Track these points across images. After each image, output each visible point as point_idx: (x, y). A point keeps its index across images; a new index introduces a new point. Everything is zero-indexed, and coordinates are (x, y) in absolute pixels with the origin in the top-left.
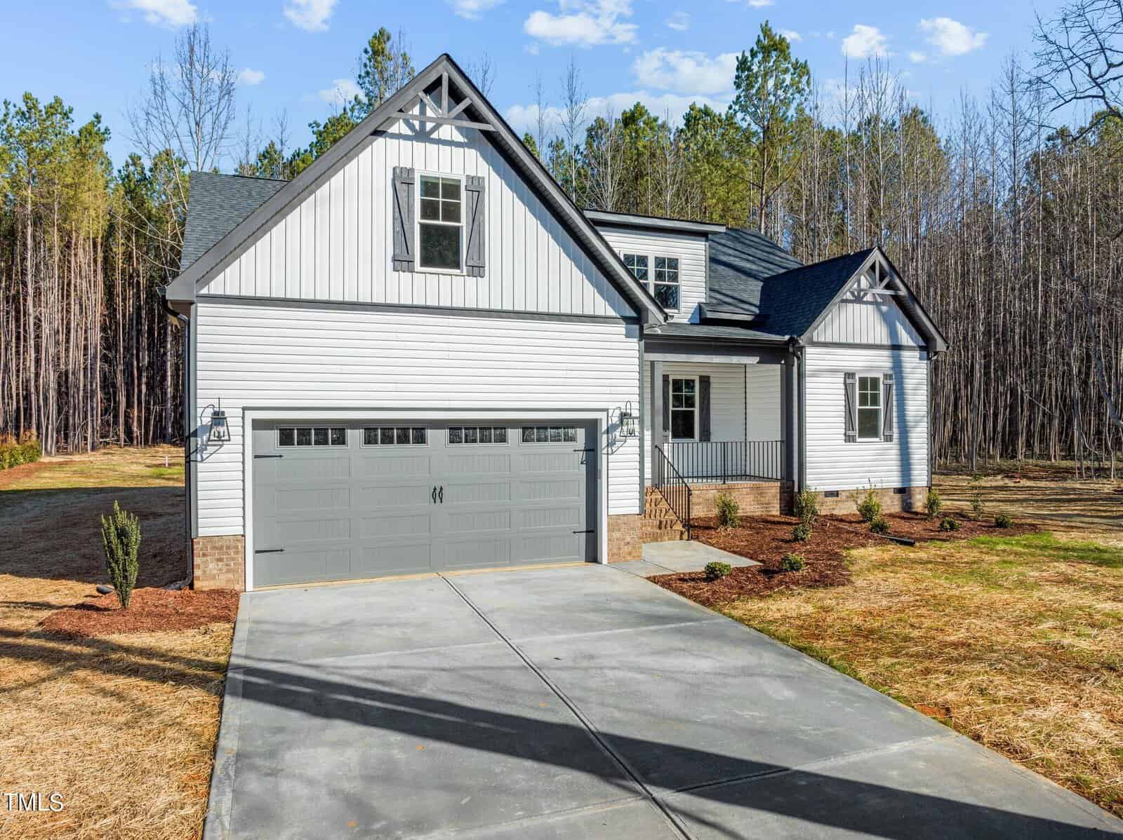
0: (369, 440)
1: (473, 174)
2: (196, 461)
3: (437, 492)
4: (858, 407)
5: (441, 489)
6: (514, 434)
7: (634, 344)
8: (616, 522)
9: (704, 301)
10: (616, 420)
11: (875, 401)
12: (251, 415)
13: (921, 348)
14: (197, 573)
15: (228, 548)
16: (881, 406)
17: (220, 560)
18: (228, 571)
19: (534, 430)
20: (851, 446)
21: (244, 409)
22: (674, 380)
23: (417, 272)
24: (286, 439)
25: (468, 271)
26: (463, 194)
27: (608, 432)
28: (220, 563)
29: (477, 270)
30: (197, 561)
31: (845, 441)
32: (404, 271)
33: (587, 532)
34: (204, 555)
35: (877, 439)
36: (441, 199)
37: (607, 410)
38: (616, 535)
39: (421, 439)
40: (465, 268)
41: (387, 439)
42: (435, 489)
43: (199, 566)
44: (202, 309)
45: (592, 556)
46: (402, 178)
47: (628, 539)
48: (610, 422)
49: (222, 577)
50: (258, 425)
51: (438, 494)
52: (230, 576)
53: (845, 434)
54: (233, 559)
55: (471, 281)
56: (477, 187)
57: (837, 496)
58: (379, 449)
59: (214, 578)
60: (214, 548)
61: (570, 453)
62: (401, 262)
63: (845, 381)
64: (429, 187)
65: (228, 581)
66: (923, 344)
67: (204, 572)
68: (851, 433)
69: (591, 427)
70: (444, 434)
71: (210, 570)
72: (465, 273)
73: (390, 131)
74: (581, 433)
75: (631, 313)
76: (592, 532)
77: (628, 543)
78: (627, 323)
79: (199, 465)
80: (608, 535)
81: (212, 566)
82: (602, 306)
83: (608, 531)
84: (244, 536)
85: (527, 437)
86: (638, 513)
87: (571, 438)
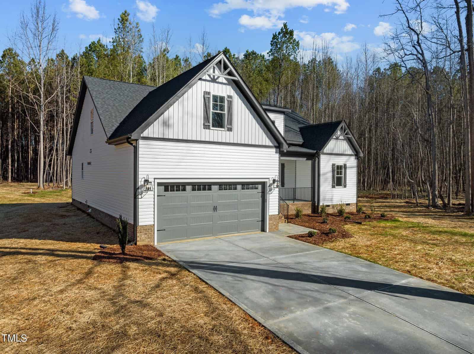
0: (194, 189)
1: (229, 94)
4: (336, 175)
5: (216, 207)
6: (239, 187)
7: (277, 155)
8: (272, 217)
10: (272, 182)
11: (341, 173)
12: (157, 181)
13: (355, 155)
14: (138, 239)
15: (149, 229)
16: (343, 176)
17: (146, 234)
18: (149, 238)
19: (246, 185)
20: (334, 189)
21: (155, 179)
23: (211, 130)
24: (166, 190)
25: (227, 129)
26: (226, 101)
27: (269, 186)
28: (146, 235)
29: (230, 128)
30: (138, 235)
31: (332, 187)
32: (207, 129)
33: (262, 221)
34: (140, 232)
35: (341, 187)
36: (219, 103)
37: (269, 178)
38: (271, 222)
39: (210, 189)
41: (199, 189)
42: (214, 207)
44: (141, 142)
45: (263, 230)
46: (207, 95)
47: (275, 224)
48: (270, 183)
49: (146, 240)
50: (159, 184)
51: (215, 209)
53: (332, 185)
54: (150, 234)
55: (228, 132)
56: (230, 99)
57: (329, 207)
58: (197, 193)
59: (143, 240)
60: (144, 230)
61: (257, 193)
62: (207, 126)
63: (332, 167)
64: (215, 98)
65: (149, 241)
67: (141, 238)
68: (334, 185)
69: (263, 184)
70: (217, 187)
71: (143, 238)
72: (226, 130)
73: (203, 78)
74: (260, 187)
75: (277, 145)
77: (274, 225)
78: (276, 148)
79: (139, 199)
80: (269, 222)
81: (143, 236)
82: (268, 142)
83: (269, 220)
84: (154, 225)
85: (243, 188)
86: (278, 214)
87: (256, 188)
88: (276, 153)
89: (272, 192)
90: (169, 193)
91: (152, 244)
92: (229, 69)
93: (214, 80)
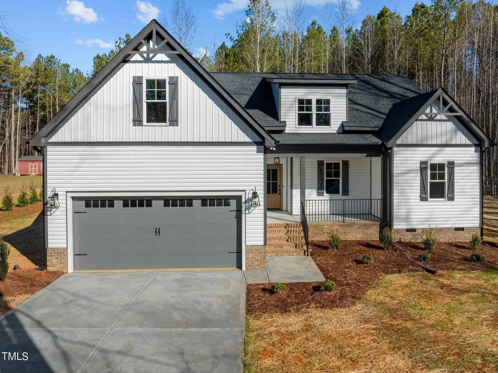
0: (125, 205)
1: (172, 76)
2: (47, 215)
3: (157, 231)
4: (429, 180)
5: (160, 229)
6: (197, 203)
7: (261, 156)
8: (251, 249)
9: (345, 120)
10: (250, 196)
11: (442, 176)
12: (70, 195)
13: (476, 145)
14: (48, 263)
15: (61, 253)
16: (446, 180)
17: (58, 258)
18: (61, 263)
19: (208, 201)
20: (424, 203)
21: (67, 192)
22: (327, 164)
23: (144, 126)
24: (88, 205)
25: (169, 123)
26: (167, 86)
27: (245, 202)
28: (58, 260)
29: (174, 122)
30: (48, 258)
31: (421, 200)
32: (138, 126)
33: (237, 252)
34: (51, 256)
35: (443, 199)
36: (156, 90)
37: (245, 191)
38: (251, 255)
39: (150, 205)
40: (168, 122)
41: (133, 205)
42: (156, 229)
43: (49, 260)
44: (49, 149)
45: (239, 267)
46: (137, 82)
47: (257, 258)
48: (247, 197)
49: (59, 266)
51: (157, 232)
52: (62, 265)
53: (420, 197)
54: (63, 258)
55: (172, 128)
56: (174, 82)
57: (415, 232)
58: (130, 209)
59: (54, 266)
60: (55, 253)
61: (230, 210)
62: (137, 121)
63: (420, 166)
64: (151, 83)
65: (61, 267)
66: (478, 143)
67: (51, 263)
68: (424, 196)
69: (239, 198)
70: (161, 202)
71: (54, 263)
72: (168, 125)
73: (131, 60)
76: (239, 252)
77: (258, 260)
78: (257, 145)
79: (48, 217)
80: (246, 256)
81: (54, 261)
82: (243, 137)
83: (246, 253)
84: (67, 248)
85: (204, 204)
86: (263, 244)
87: (228, 204)
88: (258, 152)
89: (250, 211)
90: (92, 210)
91: (65, 271)
92: (165, 41)
93: (148, 60)
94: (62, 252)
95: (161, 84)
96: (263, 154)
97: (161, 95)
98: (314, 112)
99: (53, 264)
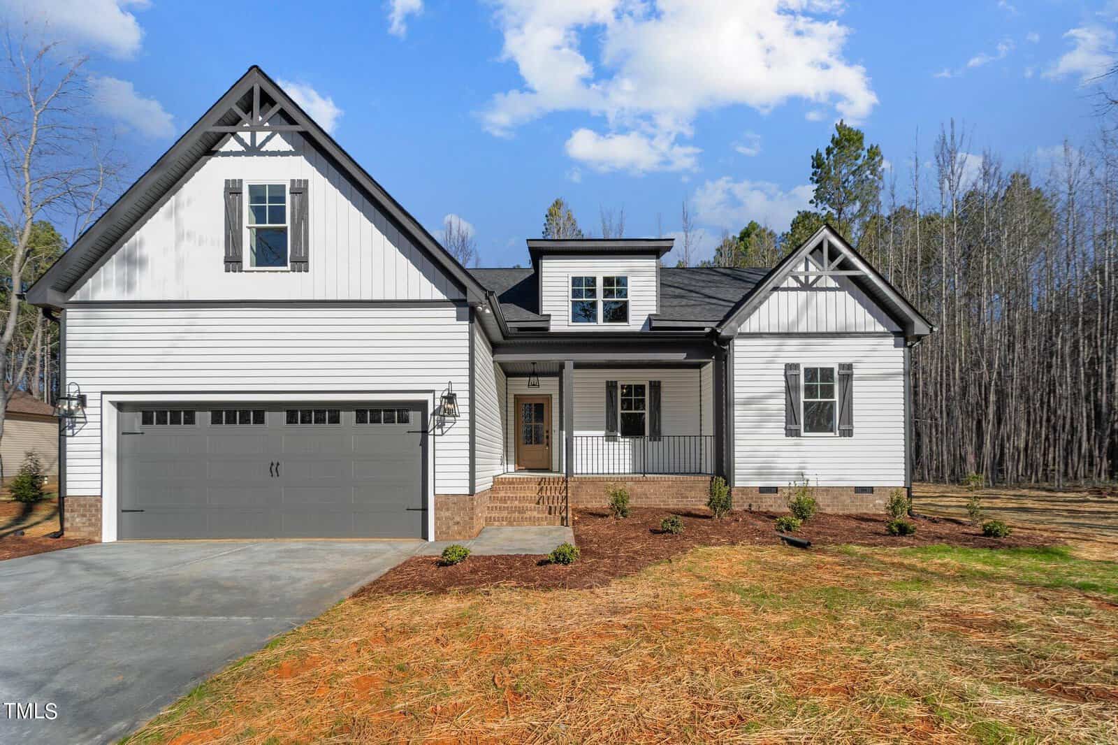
0: (216, 421)
1: (298, 178)
2: (66, 436)
3: (274, 468)
5: (278, 464)
6: (348, 417)
7: (464, 327)
8: (443, 501)
10: (443, 402)
12: (107, 398)
14: (67, 525)
15: (91, 506)
17: (84, 516)
18: (90, 525)
19: (370, 412)
21: (103, 393)
22: (623, 386)
23: (246, 271)
24: (147, 419)
25: (292, 267)
26: (288, 197)
27: (434, 414)
28: (84, 518)
29: (301, 264)
30: (67, 515)
32: (234, 271)
34: (72, 511)
36: (267, 205)
37: (432, 391)
38: (444, 513)
39: (260, 420)
40: (289, 264)
41: (231, 420)
42: (272, 464)
43: (68, 520)
44: (71, 313)
46: (233, 190)
47: (457, 519)
48: (437, 404)
49: (86, 529)
50: (129, 408)
51: (274, 469)
52: (91, 529)
54: (93, 515)
55: (296, 275)
56: (300, 190)
58: (223, 428)
59: (78, 529)
60: (79, 505)
61: (403, 433)
62: (233, 262)
64: (257, 192)
65: (90, 533)
67: (72, 524)
69: (422, 406)
70: (282, 415)
71: (77, 523)
72: (289, 269)
73: (222, 150)
74: (417, 415)
76: (423, 509)
77: (458, 523)
78: (457, 306)
79: (68, 439)
80: (435, 514)
81: (77, 520)
82: (430, 291)
83: (435, 509)
84: (101, 496)
85: (361, 419)
86: (468, 493)
87: (404, 420)
88: (458, 319)
89: (443, 429)
90: (155, 428)
91: (96, 539)
92: (277, 108)
93: (253, 150)
94: (94, 504)
95: (277, 193)
96: (467, 322)
97: (278, 215)
98: (600, 299)
99: (75, 524)
